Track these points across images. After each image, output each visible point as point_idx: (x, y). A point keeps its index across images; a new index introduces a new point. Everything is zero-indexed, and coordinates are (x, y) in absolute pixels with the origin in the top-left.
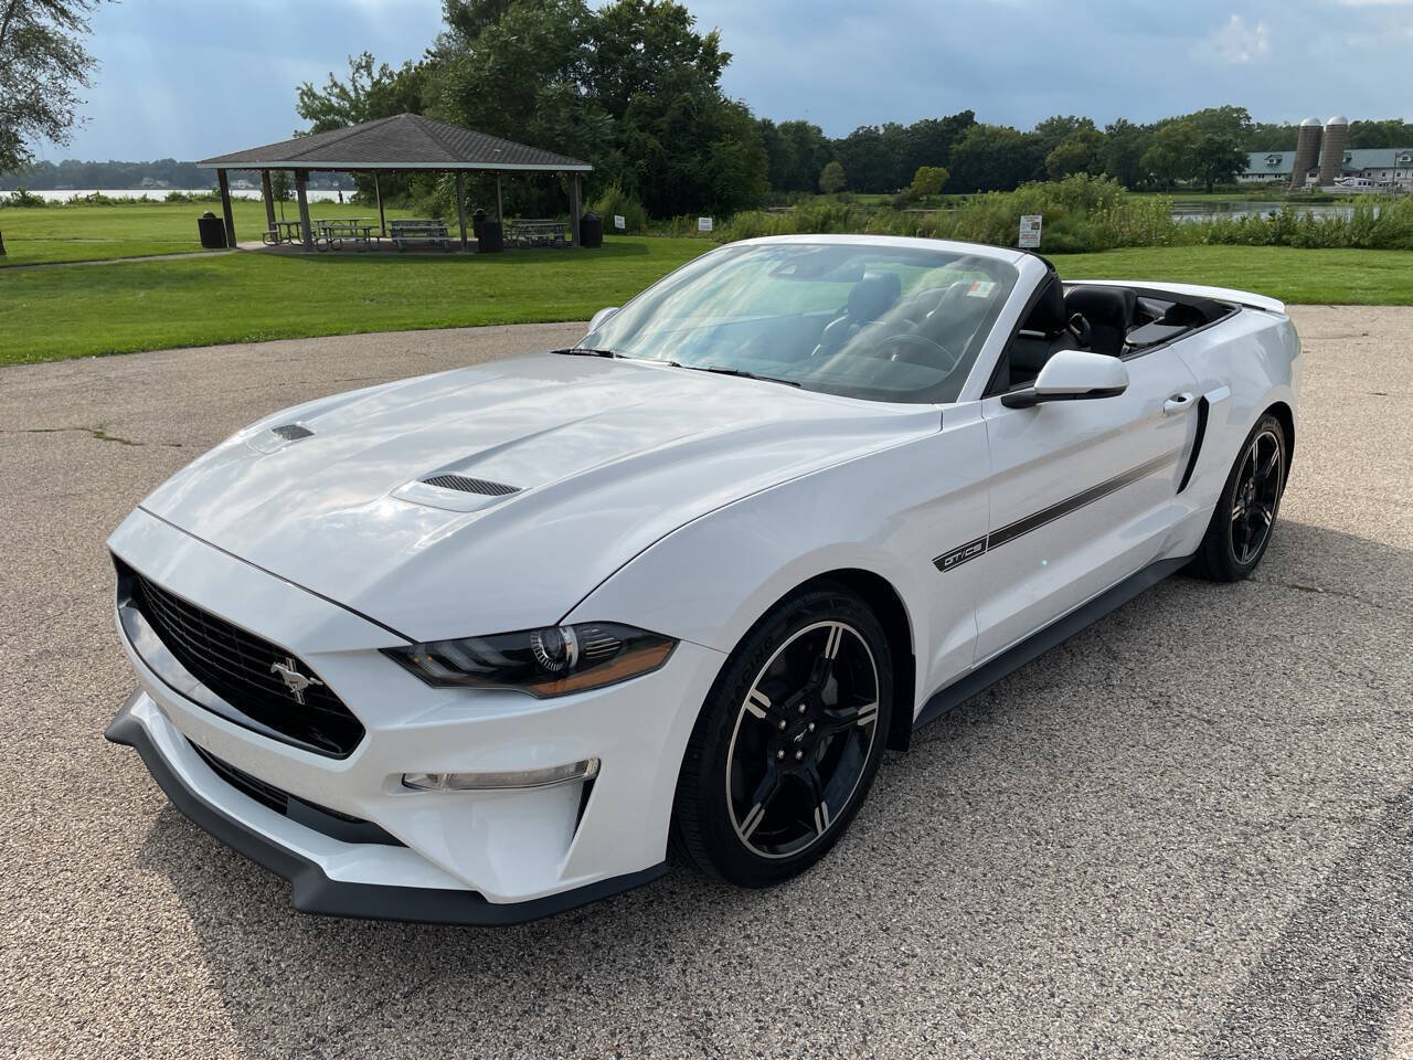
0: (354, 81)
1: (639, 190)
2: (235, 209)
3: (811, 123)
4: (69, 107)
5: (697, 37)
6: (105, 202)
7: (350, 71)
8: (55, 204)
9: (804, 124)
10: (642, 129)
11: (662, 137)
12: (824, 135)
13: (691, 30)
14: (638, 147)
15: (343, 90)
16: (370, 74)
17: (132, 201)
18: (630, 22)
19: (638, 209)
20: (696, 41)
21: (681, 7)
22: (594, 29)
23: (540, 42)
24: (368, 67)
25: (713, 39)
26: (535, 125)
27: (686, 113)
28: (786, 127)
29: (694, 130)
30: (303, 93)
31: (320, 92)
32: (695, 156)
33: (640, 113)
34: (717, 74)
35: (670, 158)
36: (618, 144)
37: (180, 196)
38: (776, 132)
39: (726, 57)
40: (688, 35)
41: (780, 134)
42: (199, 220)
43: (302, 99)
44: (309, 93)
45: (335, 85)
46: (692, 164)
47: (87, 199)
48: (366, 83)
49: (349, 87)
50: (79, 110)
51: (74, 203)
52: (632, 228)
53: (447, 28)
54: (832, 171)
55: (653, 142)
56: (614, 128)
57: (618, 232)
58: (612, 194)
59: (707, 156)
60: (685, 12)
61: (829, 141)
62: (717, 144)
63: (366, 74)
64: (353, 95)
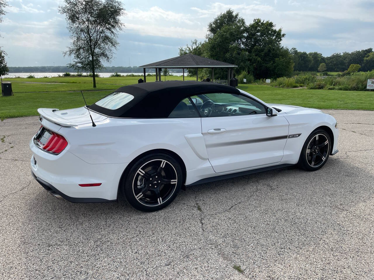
0: (192, 46)
1: (253, 72)
2: (146, 78)
3: (318, 53)
4: (112, 54)
5: (275, 30)
6: (133, 76)
8: (123, 76)
9: (316, 53)
10: (256, 55)
11: (261, 57)
12: (322, 55)
13: (274, 28)
14: (254, 60)
15: (189, 48)
17: (139, 76)
18: (256, 27)
19: (252, 77)
20: (275, 31)
21: (271, 23)
22: (246, 30)
23: (231, 34)
24: (196, 43)
25: (280, 30)
26: (228, 55)
27: (269, 51)
28: (310, 54)
29: (271, 55)
30: (180, 50)
31: (184, 49)
32: (271, 62)
33: (256, 51)
34: (281, 40)
35: (263, 63)
36: (249, 60)
38: (307, 55)
39: (283, 35)
40: (273, 30)
41: (309, 56)
42: (139, 80)
44: (181, 50)
46: (270, 65)
47: (130, 75)
48: (194, 47)
49: (191, 48)
51: (127, 76)
52: (249, 82)
53: (209, 33)
54: (322, 66)
55: (259, 59)
56: (248, 55)
57: (245, 83)
58: (244, 73)
59: (274, 62)
60: (272, 24)
61: (324, 58)
62: (277, 59)
63: (195, 44)
64: (191, 50)
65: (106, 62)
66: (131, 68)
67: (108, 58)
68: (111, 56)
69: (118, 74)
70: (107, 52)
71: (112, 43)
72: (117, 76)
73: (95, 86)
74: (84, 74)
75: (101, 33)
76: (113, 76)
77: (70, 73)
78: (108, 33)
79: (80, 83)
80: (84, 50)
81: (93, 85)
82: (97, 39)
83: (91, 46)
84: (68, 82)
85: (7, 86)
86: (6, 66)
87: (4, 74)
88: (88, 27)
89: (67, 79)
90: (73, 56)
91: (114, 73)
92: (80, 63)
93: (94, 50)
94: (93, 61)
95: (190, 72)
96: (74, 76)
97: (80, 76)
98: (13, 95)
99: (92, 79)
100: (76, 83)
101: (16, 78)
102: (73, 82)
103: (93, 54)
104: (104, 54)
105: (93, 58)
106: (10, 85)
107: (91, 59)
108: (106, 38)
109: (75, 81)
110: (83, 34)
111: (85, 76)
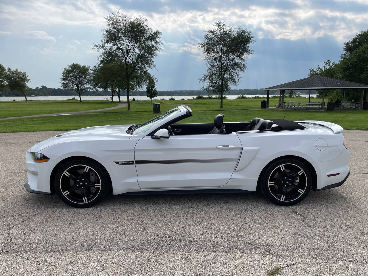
0: (325, 67)
2: (269, 100)
4: (239, 78)
6: (259, 98)
7: (324, 64)
8: (249, 98)
15: (321, 69)
16: (329, 65)
24: (329, 63)
30: (311, 71)
31: (315, 70)
37: (275, 96)
42: (261, 102)
43: (310, 72)
44: (312, 71)
45: (319, 68)
47: (255, 97)
48: (328, 67)
49: (323, 69)
50: (240, 79)
51: (252, 98)
63: (328, 65)
64: (324, 70)
65: (233, 85)
66: (258, 90)
67: (235, 82)
68: (238, 80)
69: (244, 96)
70: (235, 78)
71: (240, 68)
72: (243, 98)
73: (221, 107)
74: (214, 96)
75: (232, 60)
76: (239, 98)
77: (202, 96)
78: (238, 60)
79: (209, 104)
80: (216, 76)
81: (220, 106)
82: (227, 66)
83: (221, 72)
84: (200, 104)
85: (157, 106)
86: (156, 90)
87: (154, 97)
88: (221, 56)
89: (200, 101)
90: (206, 81)
91: (239, 96)
92: (211, 86)
93: (224, 76)
94: (222, 85)
95: (320, 93)
96: (205, 98)
97: (210, 98)
98: (160, 113)
99: (220, 100)
100: (206, 104)
101: (161, 100)
102: (204, 104)
103: (223, 79)
104: (232, 79)
105: (222, 82)
106: (159, 105)
107: (220, 83)
108: (236, 64)
109: (206, 103)
110: (216, 62)
111: (214, 98)
